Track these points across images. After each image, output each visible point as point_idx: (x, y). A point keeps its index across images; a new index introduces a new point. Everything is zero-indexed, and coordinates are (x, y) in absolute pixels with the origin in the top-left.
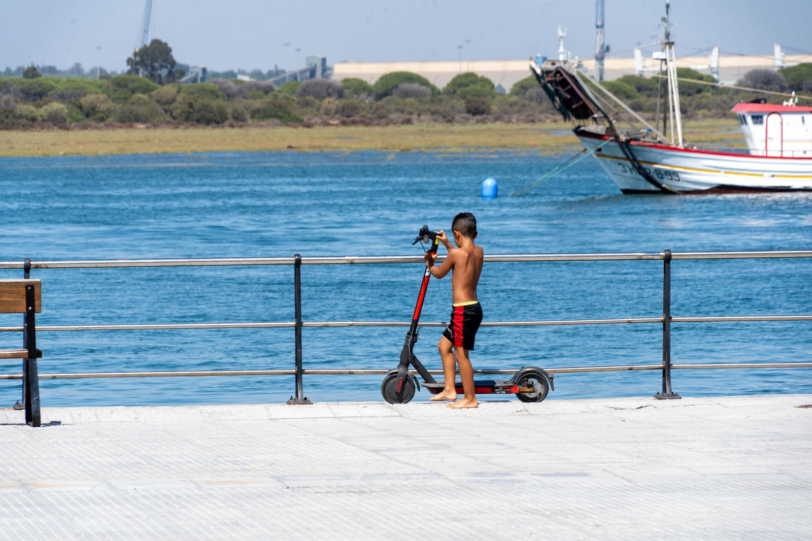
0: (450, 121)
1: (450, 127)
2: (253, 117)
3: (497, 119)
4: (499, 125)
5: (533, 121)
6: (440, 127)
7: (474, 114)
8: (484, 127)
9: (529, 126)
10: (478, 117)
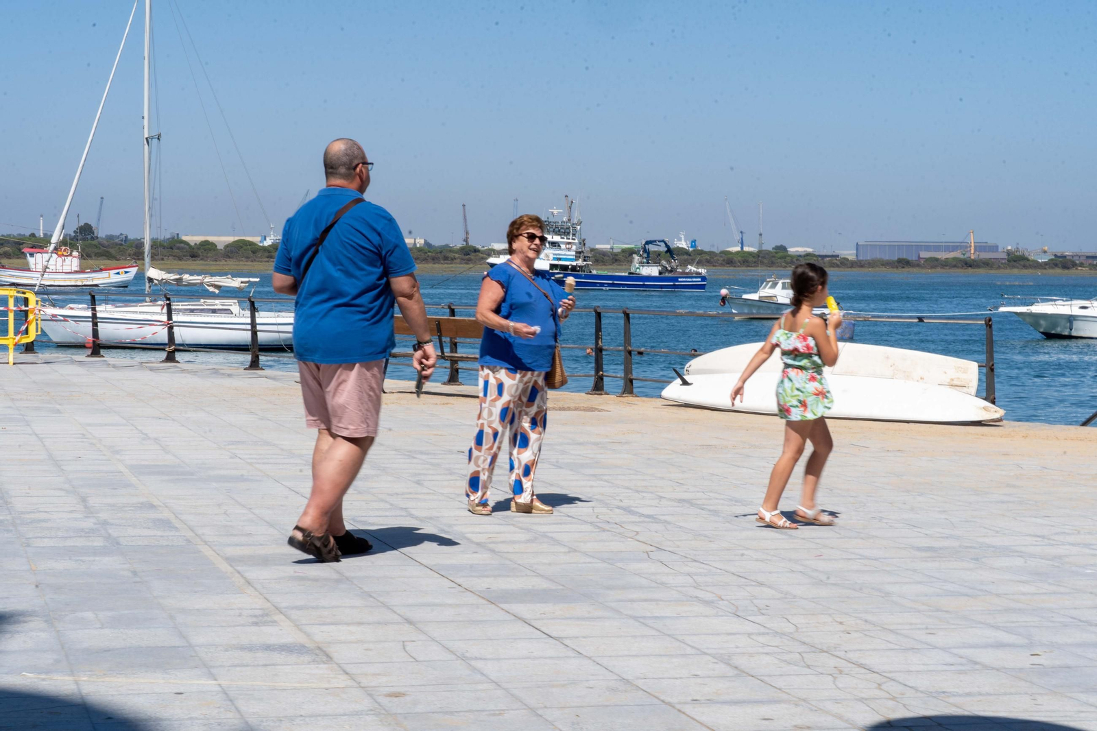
0: (180, 260)
1: (180, 262)
2: (95, 256)
3: (202, 259)
4: (201, 262)
5: (216, 261)
6: (176, 262)
7: (192, 257)
8: (195, 262)
9: (214, 263)
10: (193, 259)
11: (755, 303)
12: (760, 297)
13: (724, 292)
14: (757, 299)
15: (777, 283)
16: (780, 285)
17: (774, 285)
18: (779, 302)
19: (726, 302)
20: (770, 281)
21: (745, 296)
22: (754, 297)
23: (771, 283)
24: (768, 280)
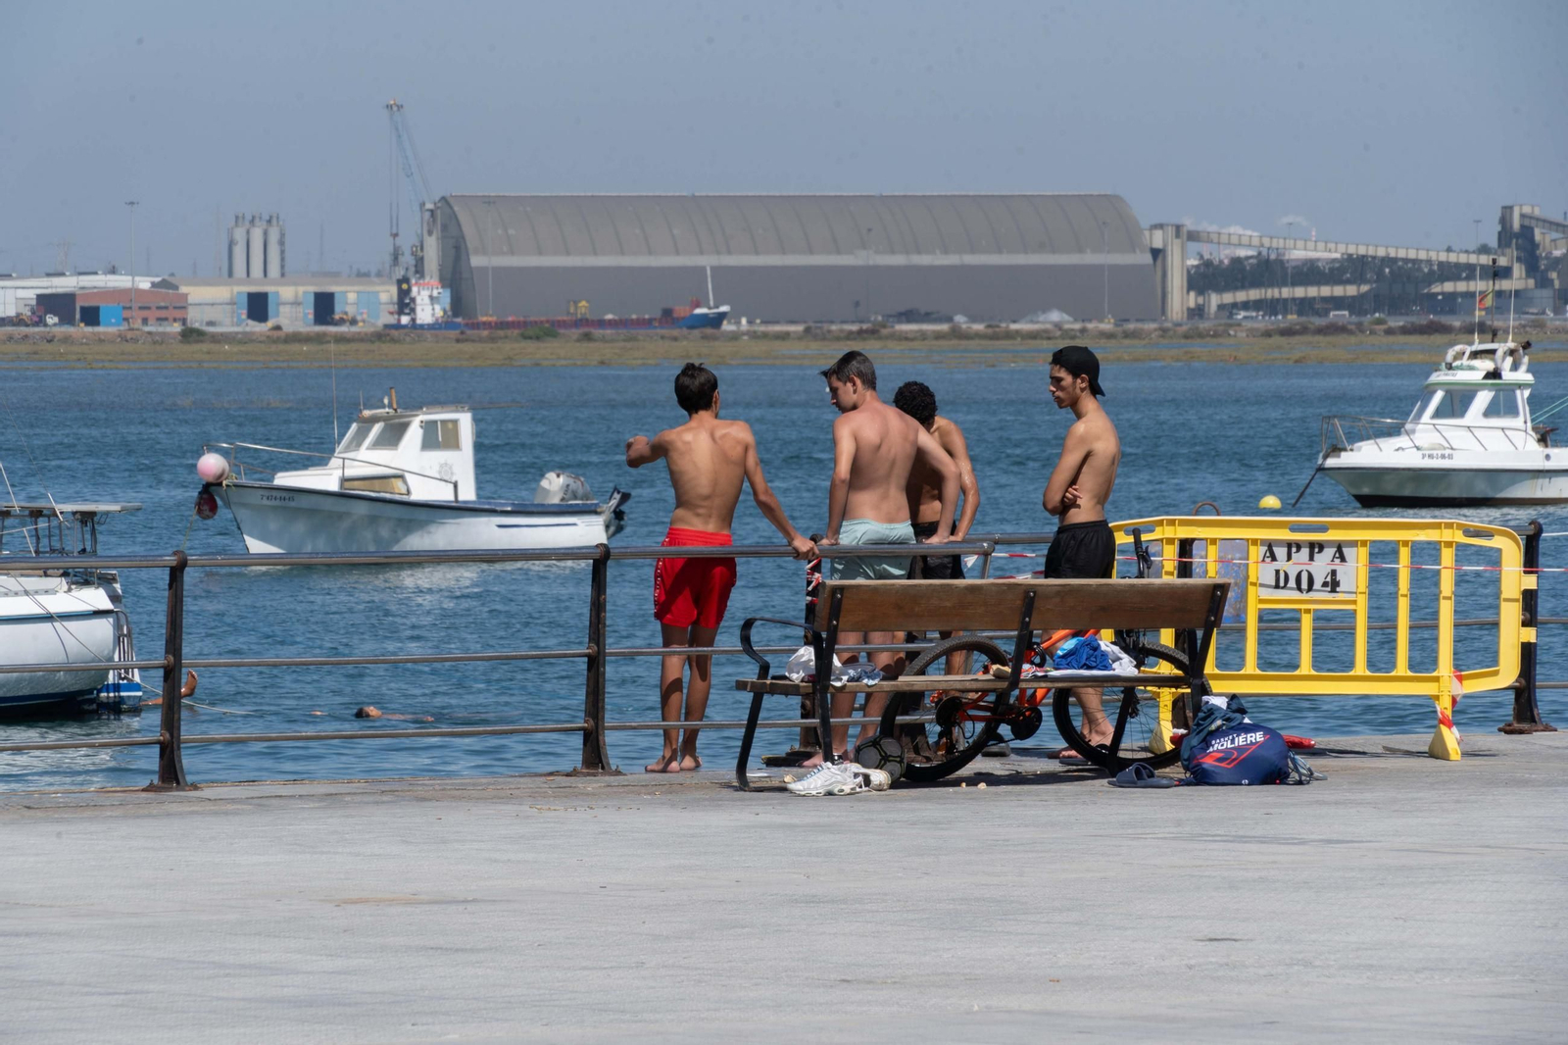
11: (328, 504)
12: (344, 480)
13: (211, 463)
14: (333, 486)
15: (404, 427)
16: (414, 433)
17: (393, 435)
18: (416, 496)
19: (219, 502)
20: (374, 420)
21: (285, 479)
22: (324, 479)
23: (377, 428)
24: (367, 413)
